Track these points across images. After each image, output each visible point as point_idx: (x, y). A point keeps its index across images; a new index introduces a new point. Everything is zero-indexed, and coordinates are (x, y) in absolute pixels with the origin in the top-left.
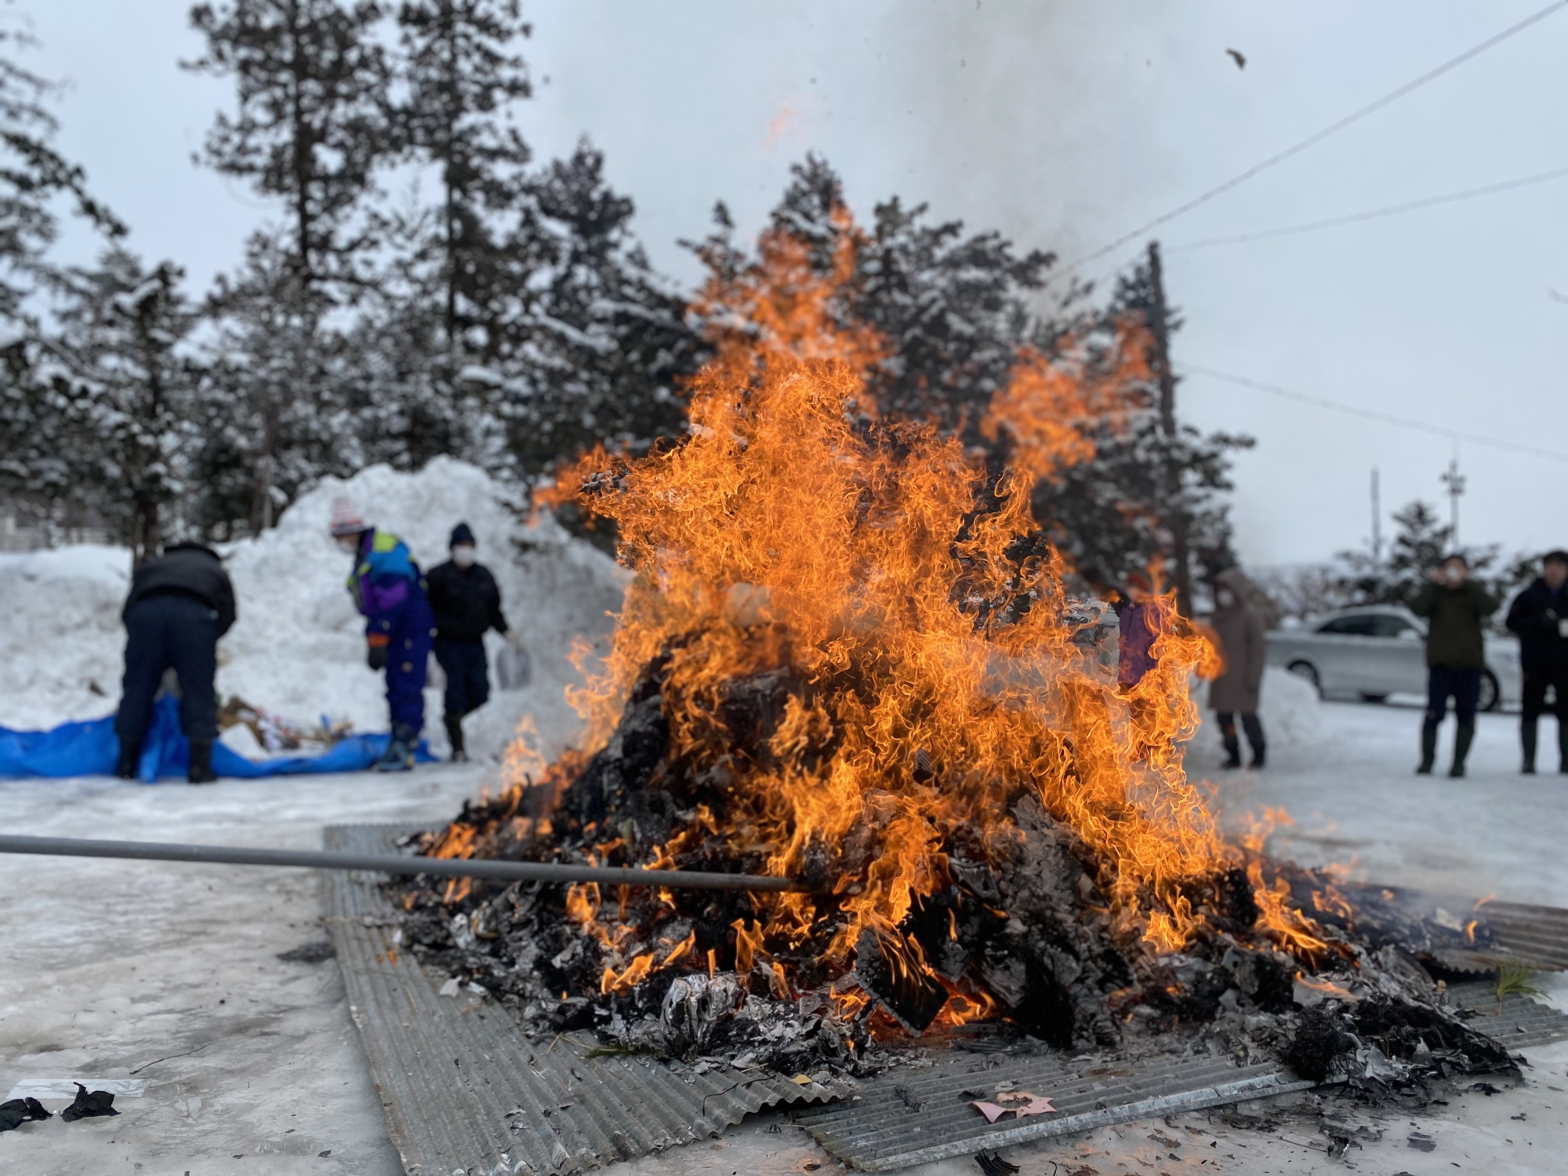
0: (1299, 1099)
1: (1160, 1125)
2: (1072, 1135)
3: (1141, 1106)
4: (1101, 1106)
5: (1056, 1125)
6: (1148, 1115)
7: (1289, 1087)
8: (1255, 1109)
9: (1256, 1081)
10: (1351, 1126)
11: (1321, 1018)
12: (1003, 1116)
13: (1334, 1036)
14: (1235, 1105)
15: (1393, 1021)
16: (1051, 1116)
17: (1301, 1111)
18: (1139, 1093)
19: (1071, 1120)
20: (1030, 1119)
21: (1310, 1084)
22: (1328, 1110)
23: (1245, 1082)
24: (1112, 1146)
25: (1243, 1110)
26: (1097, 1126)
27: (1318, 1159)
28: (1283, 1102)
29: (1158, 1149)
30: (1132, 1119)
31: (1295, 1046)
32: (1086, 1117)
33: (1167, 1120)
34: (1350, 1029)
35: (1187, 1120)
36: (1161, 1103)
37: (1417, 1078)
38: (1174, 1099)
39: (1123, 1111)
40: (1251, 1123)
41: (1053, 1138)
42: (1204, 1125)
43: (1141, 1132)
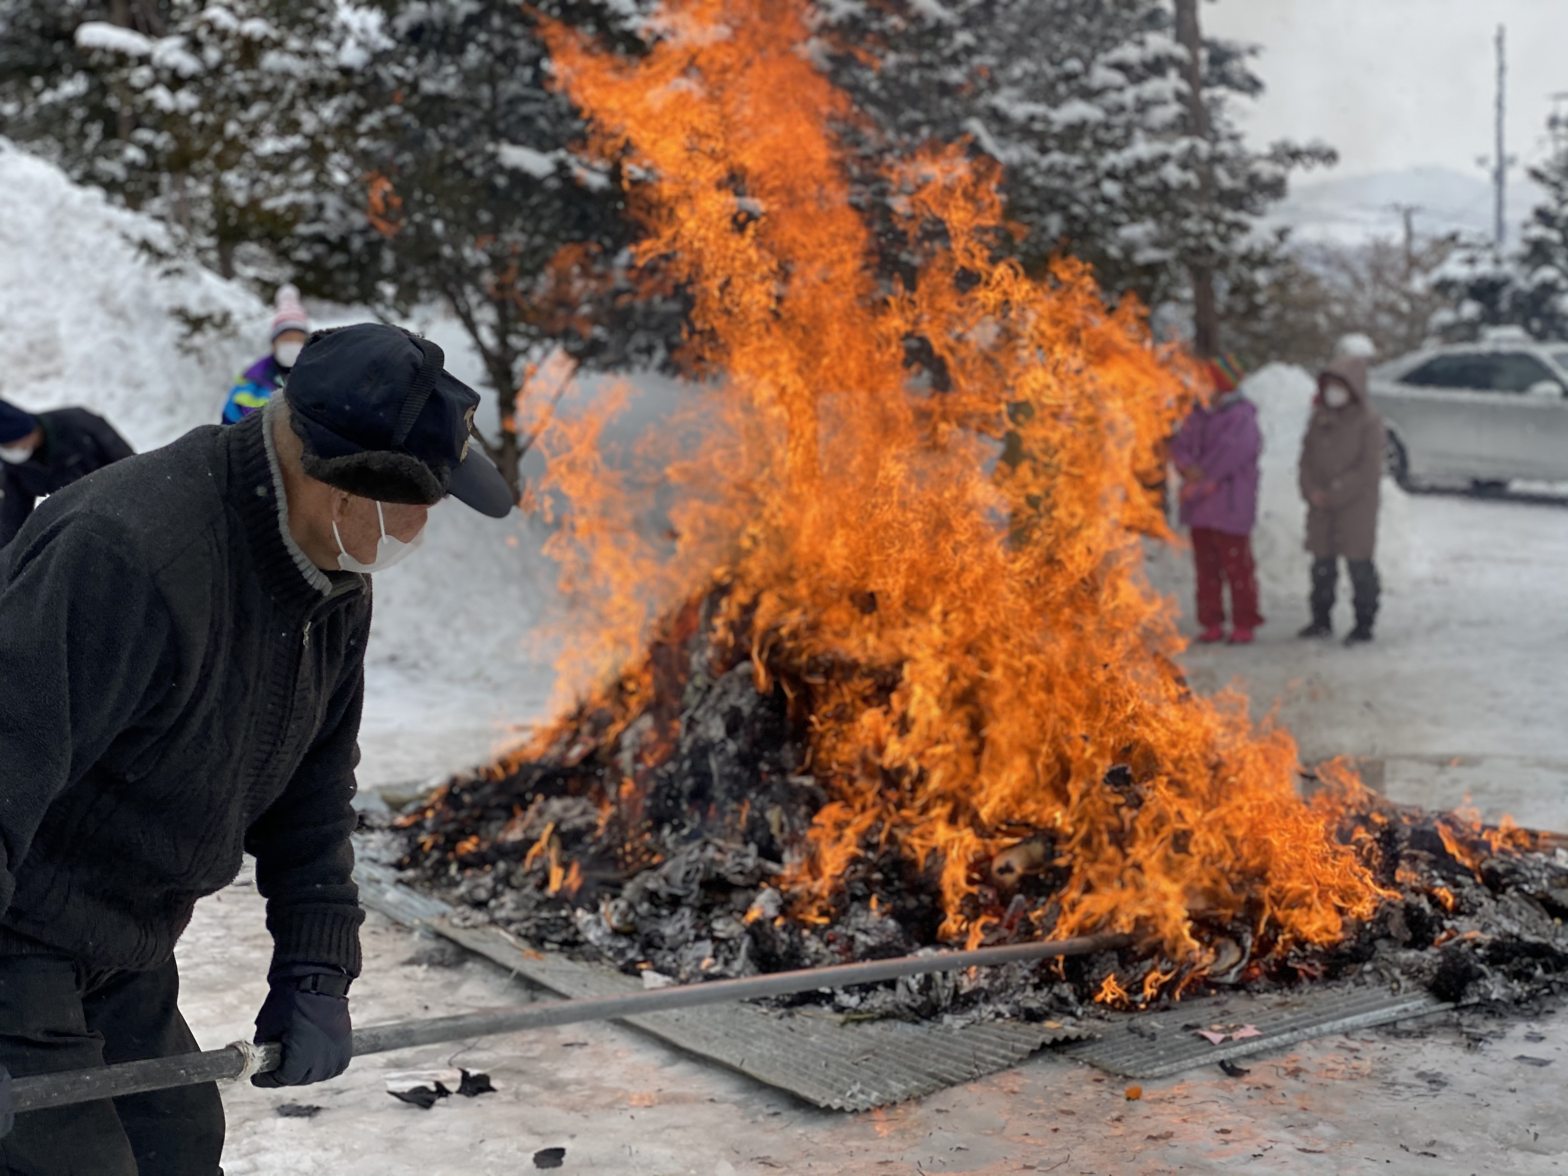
0: (1442, 1017)
1: (1342, 1039)
2: (1280, 1049)
3: (1325, 1027)
4: (1293, 1029)
5: (1265, 1043)
6: (1332, 1033)
7: (1435, 1008)
8: (1410, 1025)
9: (1408, 1005)
10: (1482, 1030)
11: (1458, 955)
12: (1223, 1041)
13: (1468, 969)
14: (1394, 1023)
15: (1516, 954)
16: (1259, 1038)
17: (1445, 1024)
18: (1319, 1018)
19: (1276, 1039)
20: (1244, 1040)
21: (1450, 1005)
22: (1465, 1021)
23: (1400, 1007)
24: (1312, 1053)
25: (1401, 1026)
26: (1296, 1042)
27: (1459, 1052)
28: (1430, 1020)
29: (1345, 1053)
30: (1321, 1035)
31: (1438, 977)
32: (1286, 1037)
33: (1346, 1035)
34: (1482, 960)
35: (1361, 1034)
36: (1338, 1024)
37: (1532, 996)
38: (1348, 1021)
39: (1312, 1031)
40: (1409, 1034)
41: (1266, 1051)
42: (1374, 1037)
43: (1330, 1043)
